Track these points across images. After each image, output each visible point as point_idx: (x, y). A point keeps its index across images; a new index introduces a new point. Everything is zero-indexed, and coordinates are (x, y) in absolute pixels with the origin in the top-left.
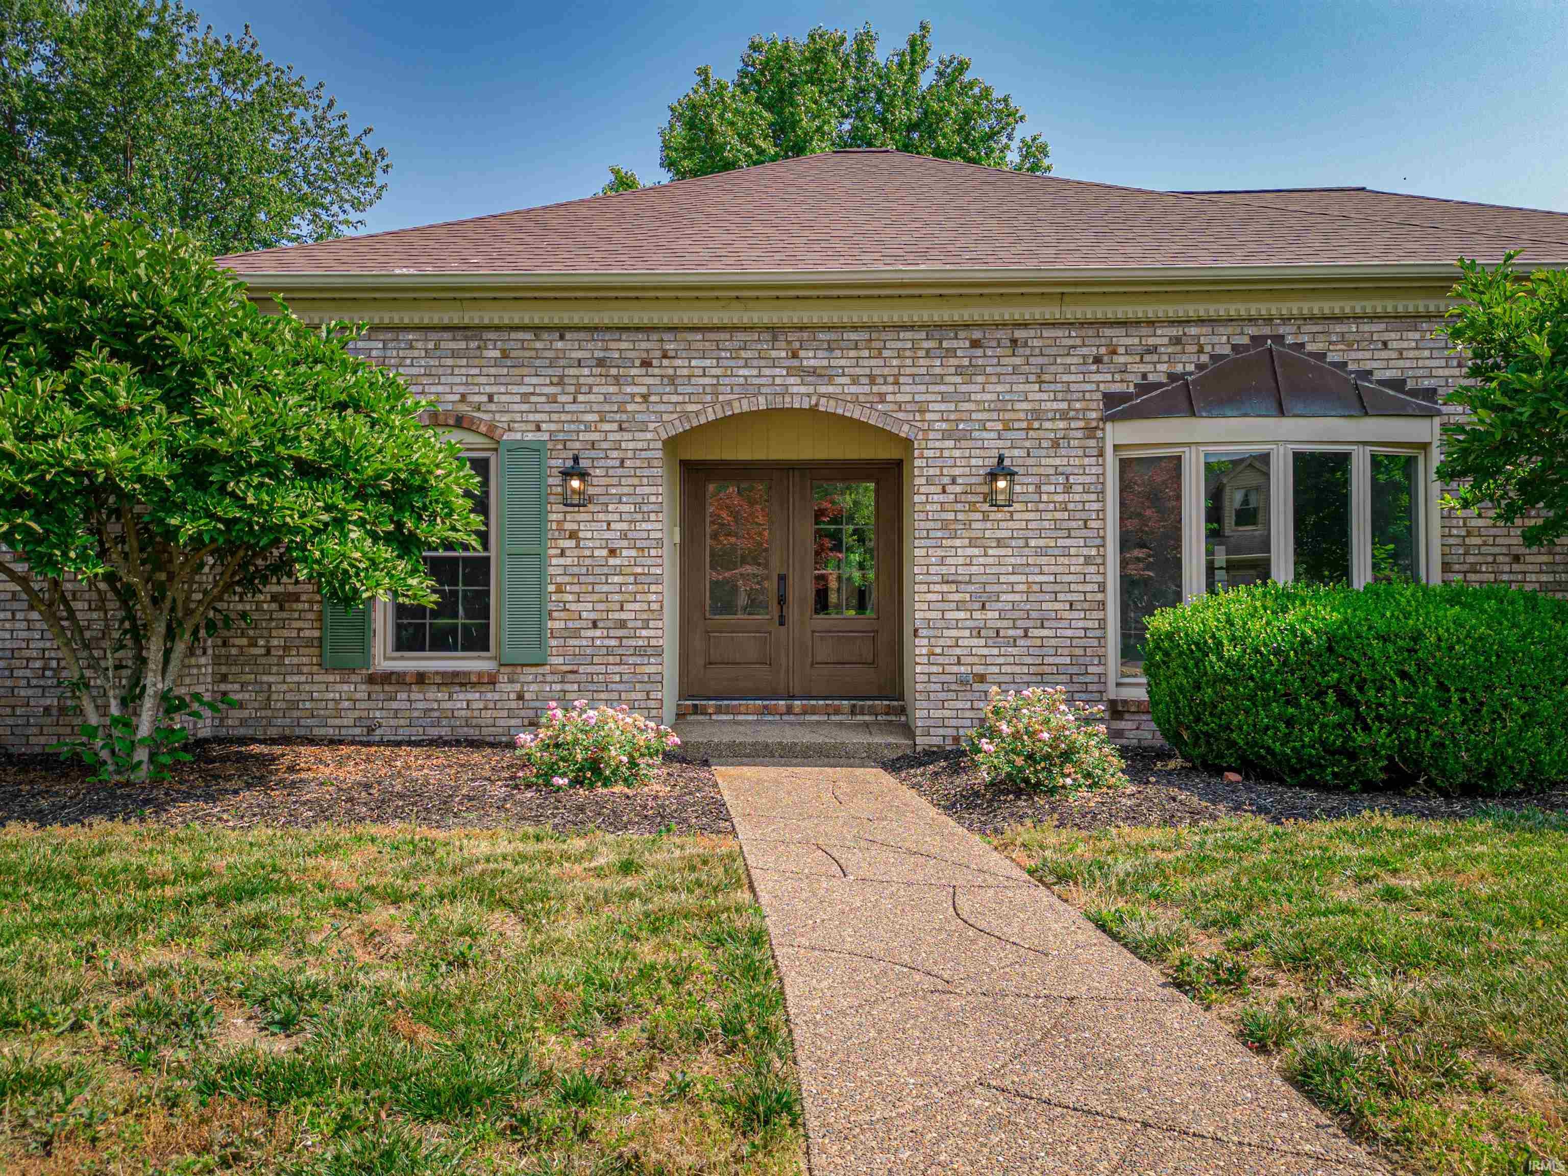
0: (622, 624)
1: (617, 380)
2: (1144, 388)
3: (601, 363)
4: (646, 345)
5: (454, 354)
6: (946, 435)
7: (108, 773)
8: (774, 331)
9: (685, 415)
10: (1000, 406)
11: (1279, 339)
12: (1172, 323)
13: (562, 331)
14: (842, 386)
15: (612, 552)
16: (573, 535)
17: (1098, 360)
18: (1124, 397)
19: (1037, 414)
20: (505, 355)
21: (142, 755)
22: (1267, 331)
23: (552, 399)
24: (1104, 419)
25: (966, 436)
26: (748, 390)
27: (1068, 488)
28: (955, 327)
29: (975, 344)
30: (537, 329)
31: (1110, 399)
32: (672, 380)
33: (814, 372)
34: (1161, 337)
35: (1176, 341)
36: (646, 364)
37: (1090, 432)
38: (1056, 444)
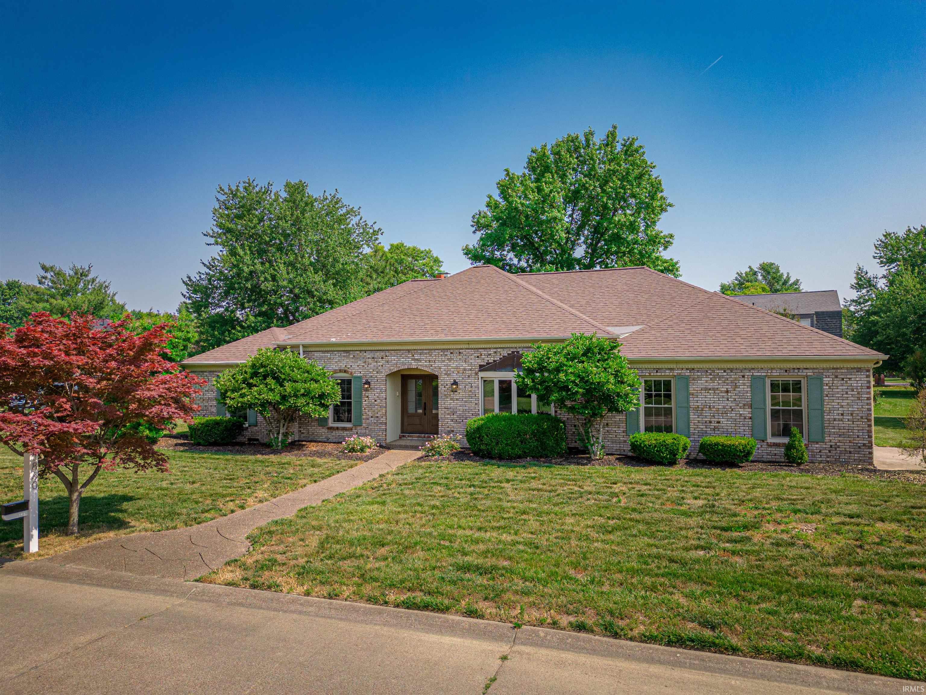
0: (377, 417)
1: (376, 362)
2: (488, 364)
3: (373, 358)
4: (382, 354)
5: (344, 356)
6: (446, 374)
7: (274, 447)
8: (409, 351)
9: (390, 370)
10: (457, 368)
11: (518, 352)
12: (494, 348)
13: (365, 351)
14: (423, 363)
15: (375, 401)
16: (368, 397)
17: (478, 357)
18: (483, 366)
19: (465, 370)
20: (354, 356)
21: (280, 444)
22: (515, 350)
23: (363, 366)
24: (480, 371)
25: (449, 375)
26: (404, 364)
27: (472, 387)
28: (447, 349)
29: (451, 353)
30: (360, 351)
31: (481, 366)
32: (388, 362)
33: (417, 360)
34: (491, 352)
35: (495, 352)
36: (382, 358)
37: (476, 374)
38: (469, 376)
